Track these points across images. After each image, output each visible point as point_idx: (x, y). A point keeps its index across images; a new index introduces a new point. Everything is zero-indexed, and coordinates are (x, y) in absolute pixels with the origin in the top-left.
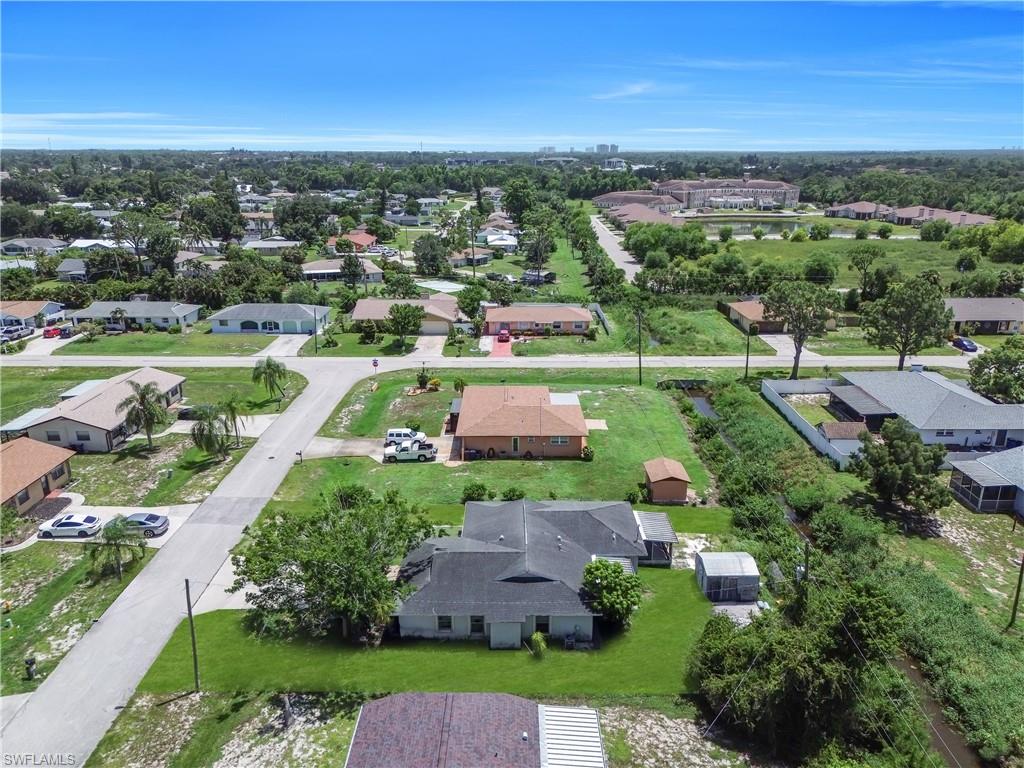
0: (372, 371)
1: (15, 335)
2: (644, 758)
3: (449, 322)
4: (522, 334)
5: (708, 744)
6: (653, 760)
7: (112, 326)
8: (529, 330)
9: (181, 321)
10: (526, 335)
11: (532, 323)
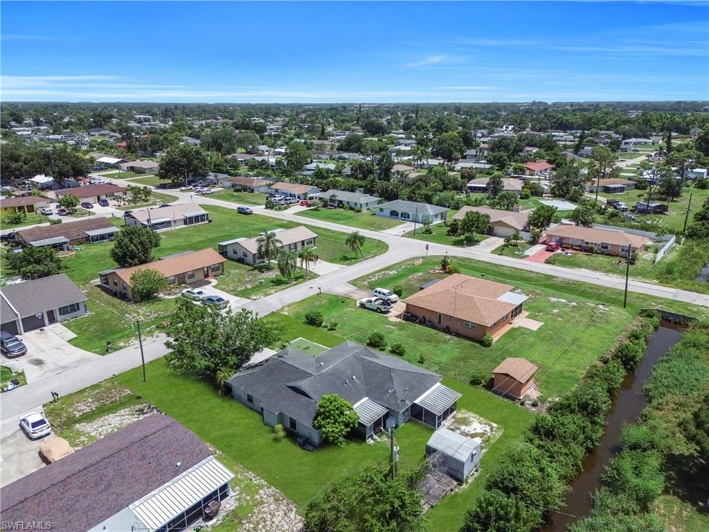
0: (423, 253)
1: (289, 202)
2: (250, 522)
3: (516, 229)
4: (572, 248)
6: (252, 526)
7: (332, 204)
8: (579, 246)
9: (364, 206)
10: (574, 249)
11: (582, 240)
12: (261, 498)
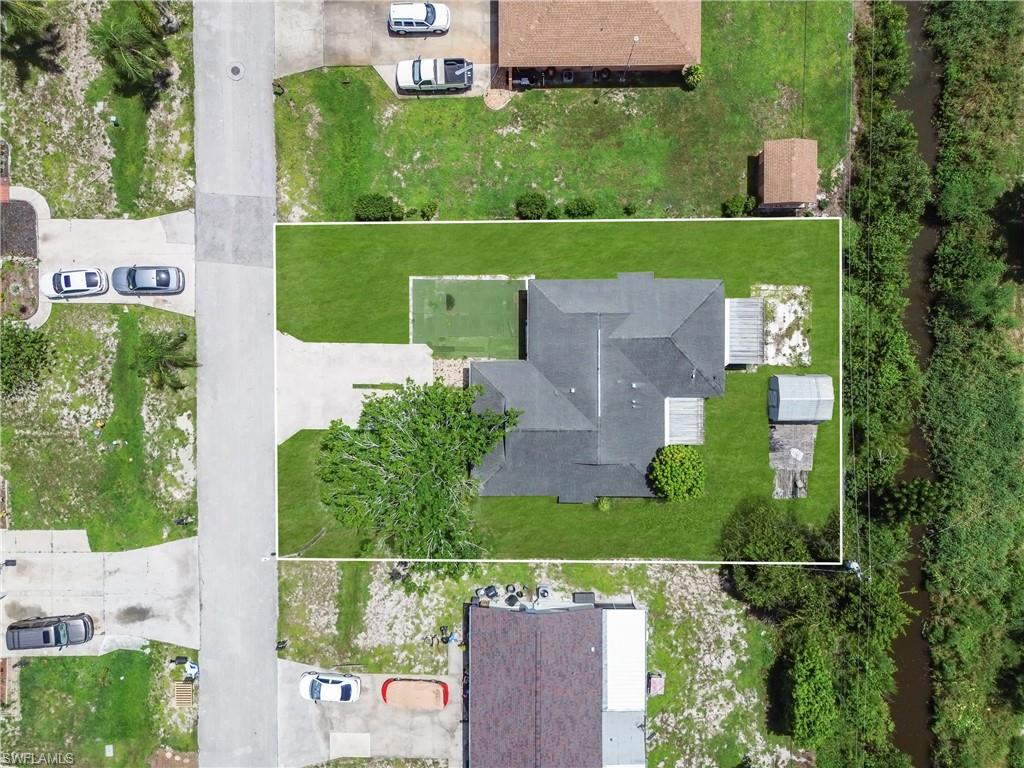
2: (675, 610)
5: (724, 595)
6: (680, 611)
12: (657, 579)
